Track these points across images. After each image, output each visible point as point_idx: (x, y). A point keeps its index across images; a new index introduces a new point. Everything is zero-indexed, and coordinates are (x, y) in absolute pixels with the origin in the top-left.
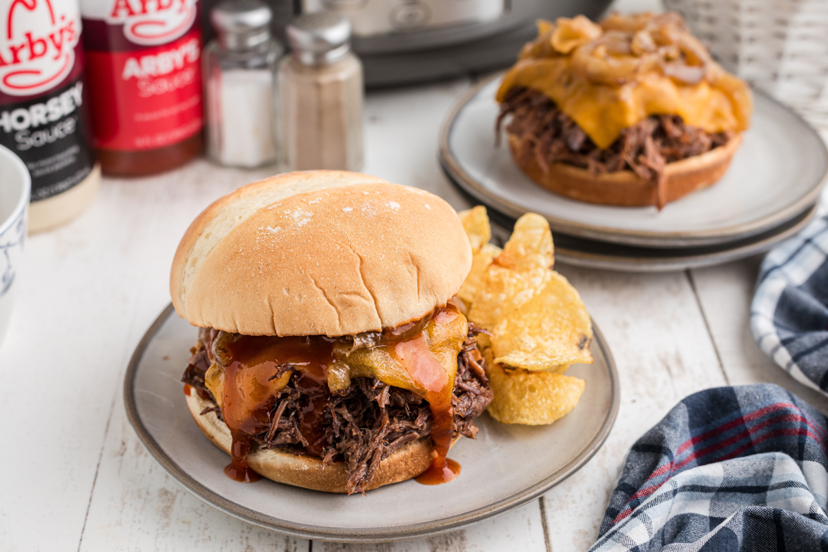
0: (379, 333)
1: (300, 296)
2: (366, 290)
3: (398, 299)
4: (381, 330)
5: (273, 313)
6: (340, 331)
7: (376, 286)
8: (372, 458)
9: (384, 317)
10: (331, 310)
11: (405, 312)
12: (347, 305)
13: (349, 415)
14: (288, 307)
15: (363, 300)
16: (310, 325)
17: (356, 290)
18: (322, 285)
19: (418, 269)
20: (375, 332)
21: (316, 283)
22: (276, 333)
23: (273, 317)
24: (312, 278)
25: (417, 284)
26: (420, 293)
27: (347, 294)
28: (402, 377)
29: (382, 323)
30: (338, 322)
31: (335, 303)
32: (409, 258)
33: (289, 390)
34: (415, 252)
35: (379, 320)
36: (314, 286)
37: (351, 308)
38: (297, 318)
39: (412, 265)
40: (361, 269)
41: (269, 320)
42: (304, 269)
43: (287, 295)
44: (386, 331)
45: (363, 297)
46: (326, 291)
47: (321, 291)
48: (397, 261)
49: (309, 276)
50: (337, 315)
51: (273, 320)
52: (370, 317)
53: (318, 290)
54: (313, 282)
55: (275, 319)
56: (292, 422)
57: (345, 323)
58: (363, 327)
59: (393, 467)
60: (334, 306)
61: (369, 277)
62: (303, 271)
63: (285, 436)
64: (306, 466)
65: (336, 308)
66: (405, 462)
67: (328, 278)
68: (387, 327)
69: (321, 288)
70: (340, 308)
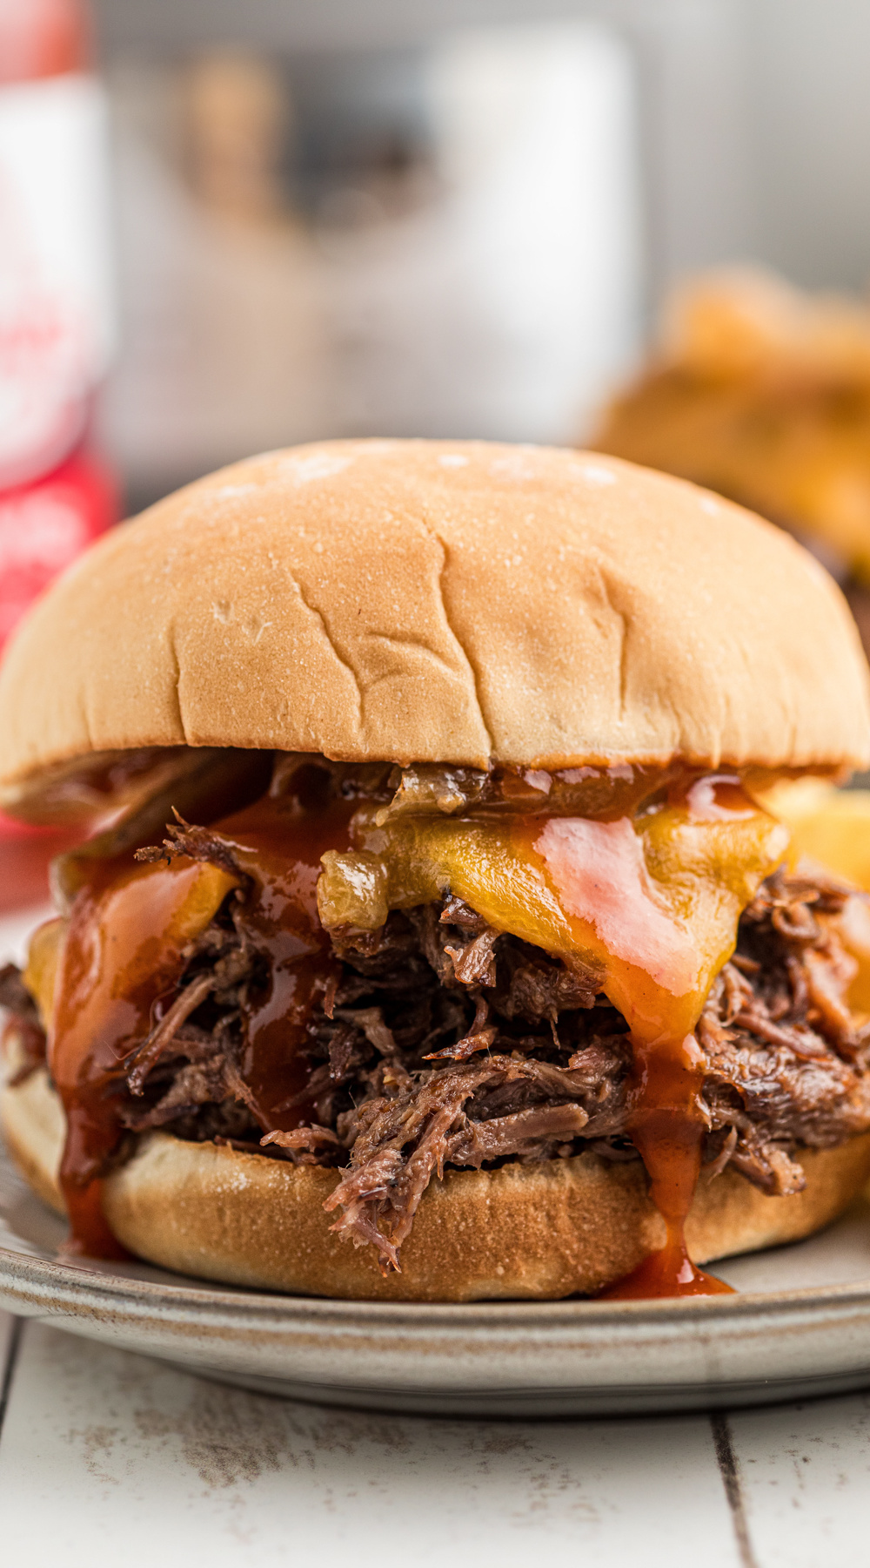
0: (480, 771)
1: (254, 623)
2: (450, 636)
3: (550, 687)
4: (487, 766)
5: (177, 671)
6: (360, 740)
7: (482, 633)
8: (419, 1137)
9: (500, 729)
10: (338, 673)
11: (570, 729)
12: (390, 669)
13: (383, 1030)
14: (219, 653)
15: (436, 663)
16: (274, 710)
17: (417, 630)
18: (320, 599)
19: (627, 623)
20: (472, 769)
21: (305, 593)
22: (184, 738)
23: (176, 682)
24: (296, 580)
25: (617, 663)
26: (628, 696)
27: (393, 637)
28: (536, 904)
29: (494, 747)
30: (357, 713)
31: (355, 659)
32: (601, 585)
33: (216, 937)
34: (624, 572)
35: (484, 733)
36: (299, 601)
37: (398, 679)
38: (240, 686)
39: (608, 610)
40: (443, 581)
41: (166, 691)
42: (280, 558)
43: (222, 619)
44: (502, 772)
45: (439, 655)
46: (330, 618)
47: (315, 618)
48: (558, 581)
49: (289, 575)
50: (357, 693)
51: (175, 691)
52: (454, 718)
53: (308, 611)
54: (296, 587)
55: (181, 686)
56: (220, 1041)
57: (376, 721)
58: (430, 742)
59: (502, 1216)
60: (351, 668)
61: (463, 603)
62: (275, 563)
63: (192, 1077)
64: (242, 1176)
65: (356, 675)
66: (548, 1215)
67: (341, 585)
68: (508, 764)
69: (316, 610)
70: (366, 675)
